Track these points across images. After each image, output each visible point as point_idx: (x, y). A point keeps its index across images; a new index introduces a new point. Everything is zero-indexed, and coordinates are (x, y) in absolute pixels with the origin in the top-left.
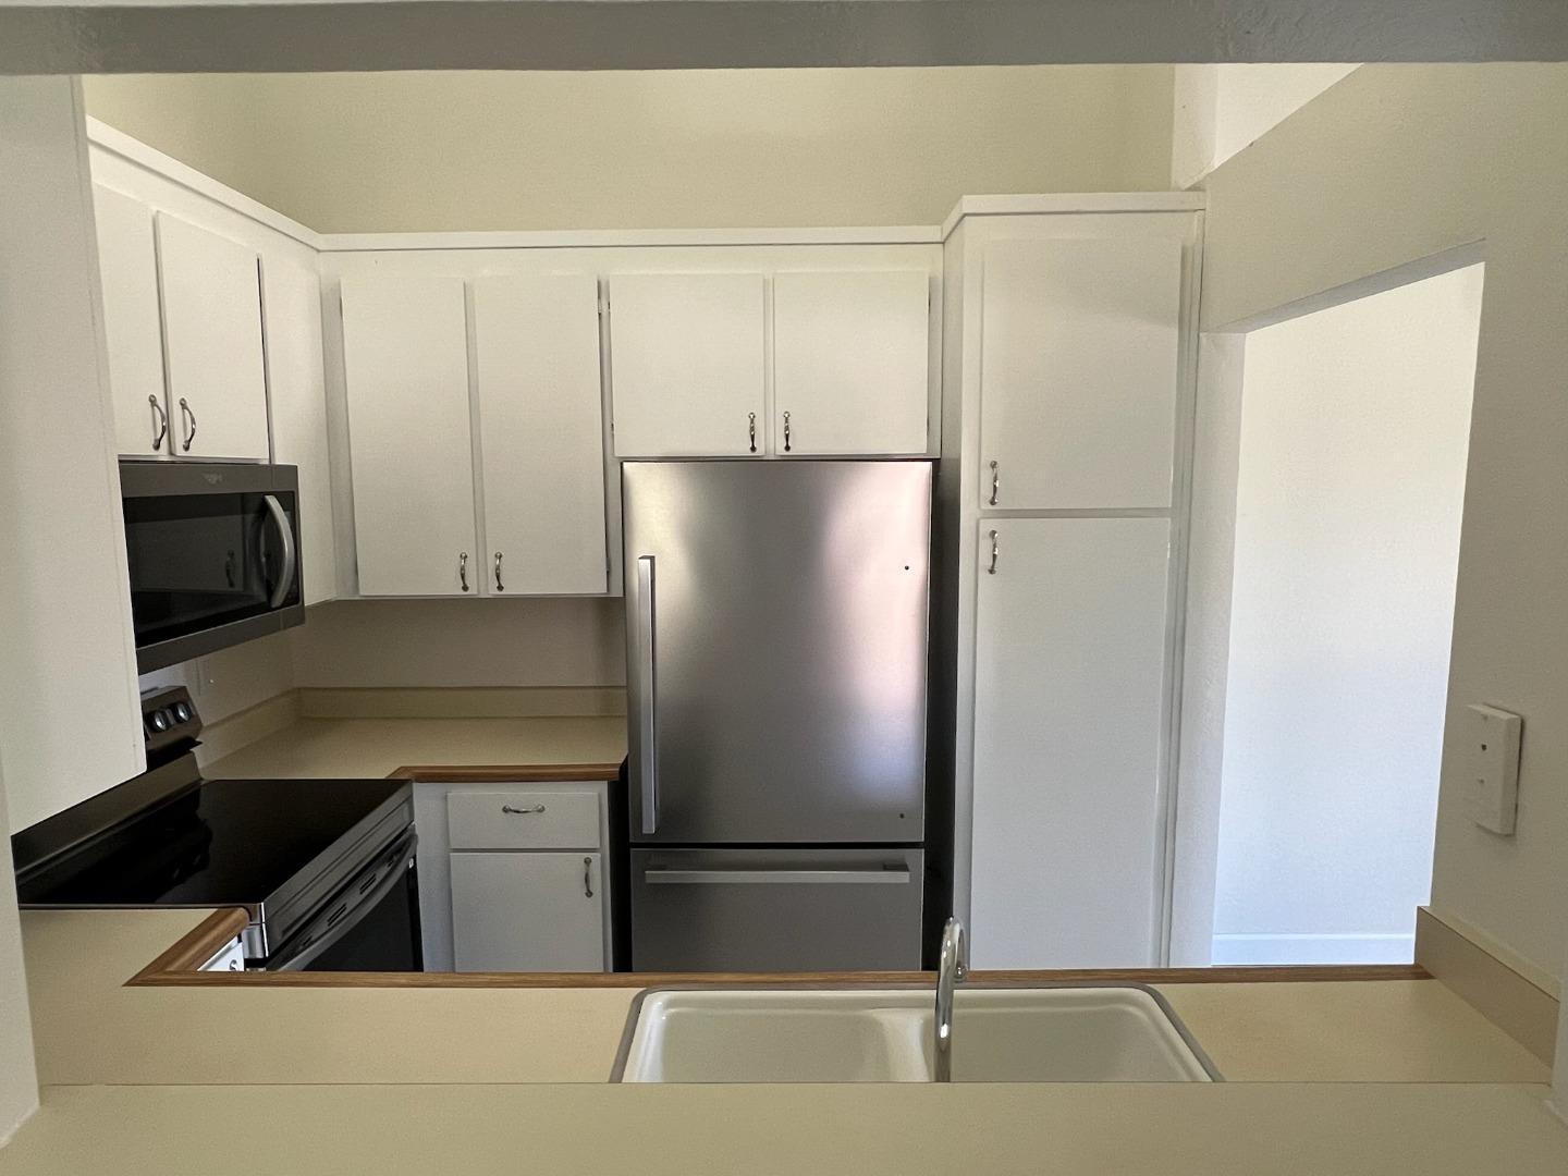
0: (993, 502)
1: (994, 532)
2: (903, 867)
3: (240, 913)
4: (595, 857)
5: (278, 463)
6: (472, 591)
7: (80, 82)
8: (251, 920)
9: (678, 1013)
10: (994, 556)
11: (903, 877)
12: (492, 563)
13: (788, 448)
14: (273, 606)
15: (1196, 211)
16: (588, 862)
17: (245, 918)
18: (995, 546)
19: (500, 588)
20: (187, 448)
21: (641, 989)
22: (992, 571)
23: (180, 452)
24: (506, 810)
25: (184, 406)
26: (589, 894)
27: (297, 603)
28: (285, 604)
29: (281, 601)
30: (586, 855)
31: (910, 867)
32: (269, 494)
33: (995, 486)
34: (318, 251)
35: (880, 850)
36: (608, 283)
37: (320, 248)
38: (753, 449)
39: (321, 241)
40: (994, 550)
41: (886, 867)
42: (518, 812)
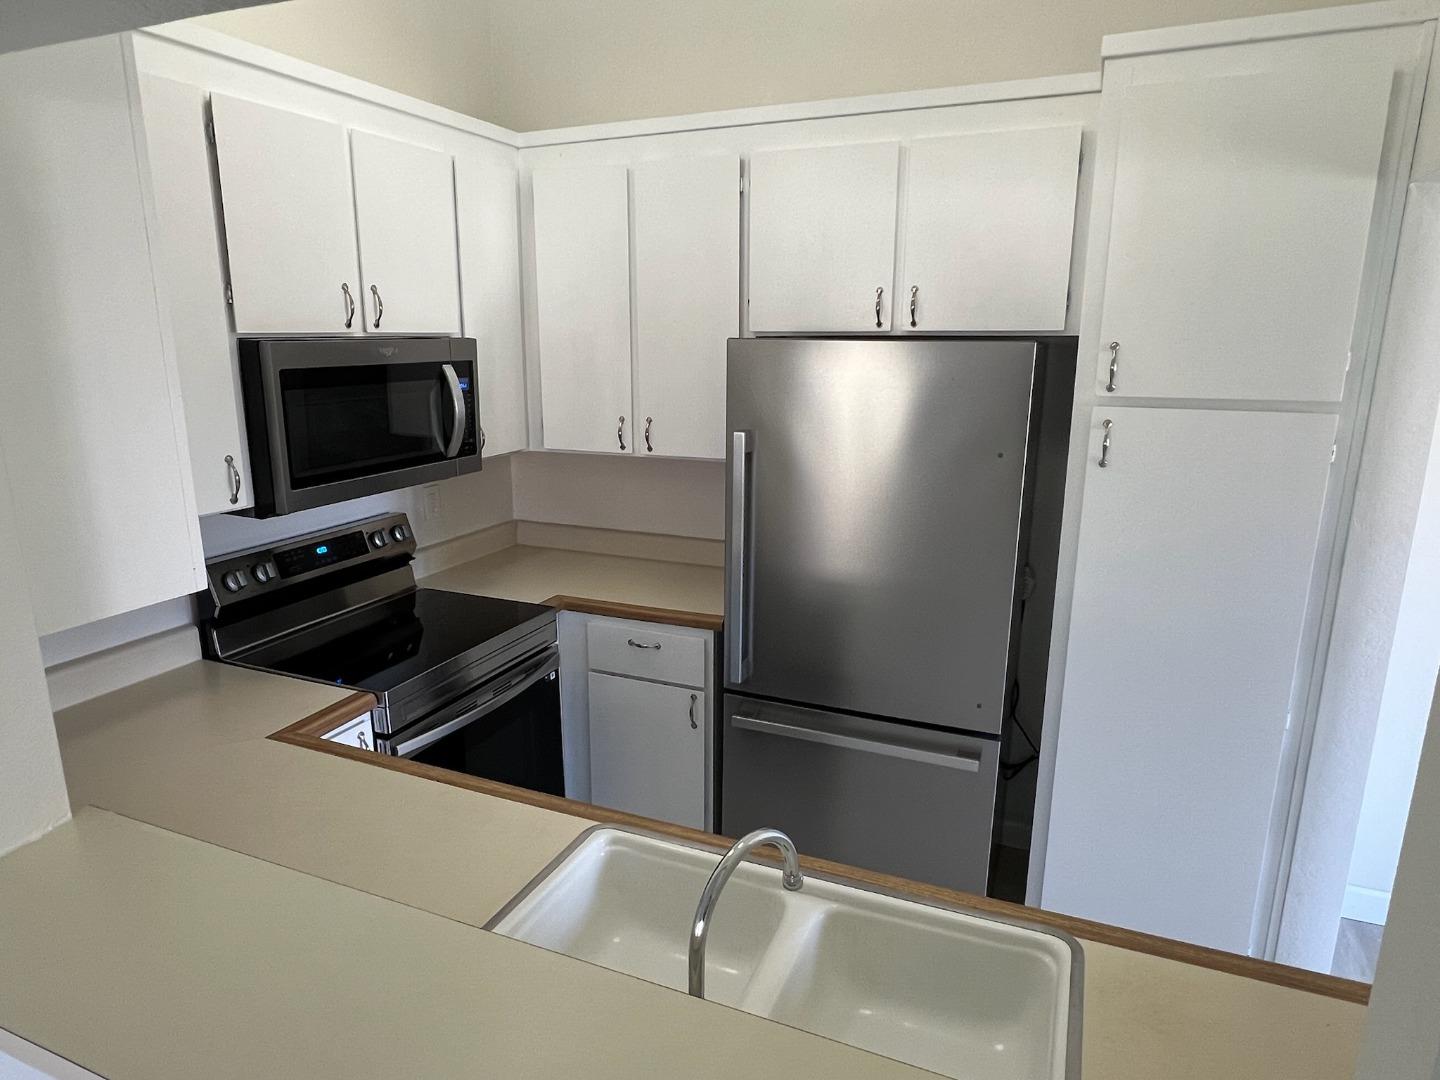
0: (1110, 389)
1: (1108, 422)
2: (974, 755)
3: (371, 697)
4: (700, 695)
5: (467, 337)
6: (628, 450)
7: (131, 38)
8: (379, 703)
9: (615, 851)
10: (1105, 448)
11: (972, 765)
12: (644, 425)
13: (914, 324)
14: (450, 456)
15: (1423, 22)
16: (693, 698)
17: (372, 703)
18: (1106, 437)
19: (650, 449)
20: (377, 326)
21: (596, 823)
22: (1102, 464)
23: (371, 329)
24: (630, 643)
25: (374, 289)
26: (694, 726)
27: (475, 453)
28: (461, 453)
29: (456, 452)
30: (693, 692)
31: (982, 759)
32: (447, 363)
33: (1112, 371)
34: (518, 148)
35: (959, 736)
36: (749, 161)
37: (520, 145)
38: (879, 324)
39: (519, 139)
40: (1105, 441)
41: (963, 753)
42: (639, 646)
